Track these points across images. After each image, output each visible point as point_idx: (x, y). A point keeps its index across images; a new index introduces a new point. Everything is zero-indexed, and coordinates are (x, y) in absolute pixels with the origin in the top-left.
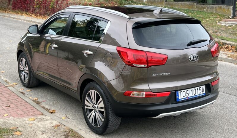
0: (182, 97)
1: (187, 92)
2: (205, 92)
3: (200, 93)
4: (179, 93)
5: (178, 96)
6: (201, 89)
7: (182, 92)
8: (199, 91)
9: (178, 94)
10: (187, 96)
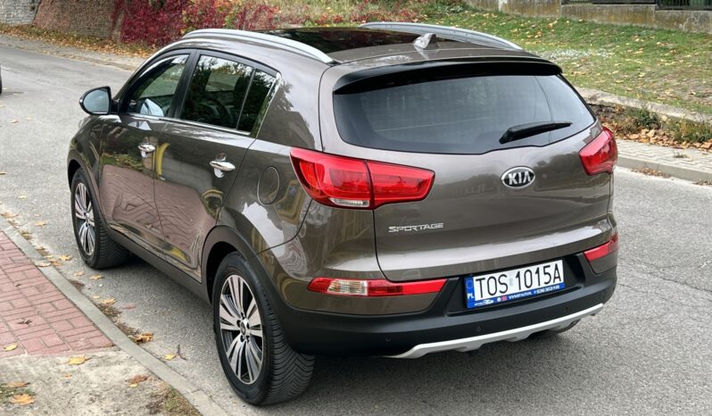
0: (486, 295)
1: (503, 279)
2: (562, 281)
3: (546, 283)
4: (476, 285)
5: (472, 291)
6: (551, 270)
7: (484, 279)
8: (544, 278)
9: (471, 284)
10: (501, 292)
